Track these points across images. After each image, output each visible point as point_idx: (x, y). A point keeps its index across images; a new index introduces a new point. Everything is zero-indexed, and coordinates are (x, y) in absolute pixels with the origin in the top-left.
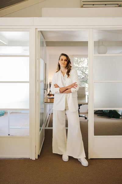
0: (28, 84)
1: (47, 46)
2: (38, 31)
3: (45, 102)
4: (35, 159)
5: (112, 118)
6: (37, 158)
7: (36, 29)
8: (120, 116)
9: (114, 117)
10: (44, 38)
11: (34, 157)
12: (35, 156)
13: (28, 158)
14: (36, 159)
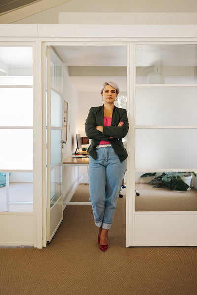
0: (32, 131)
1: (70, 75)
2: (48, 46)
3: (64, 163)
4: (41, 248)
5: (175, 190)
6: (45, 246)
7: (42, 42)
8: (188, 186)
9: (178, 189)
10: (61, 60)
11: (40, 244)
12: (43, 244)
13: (31, 245)
14: (43, 248)
